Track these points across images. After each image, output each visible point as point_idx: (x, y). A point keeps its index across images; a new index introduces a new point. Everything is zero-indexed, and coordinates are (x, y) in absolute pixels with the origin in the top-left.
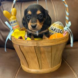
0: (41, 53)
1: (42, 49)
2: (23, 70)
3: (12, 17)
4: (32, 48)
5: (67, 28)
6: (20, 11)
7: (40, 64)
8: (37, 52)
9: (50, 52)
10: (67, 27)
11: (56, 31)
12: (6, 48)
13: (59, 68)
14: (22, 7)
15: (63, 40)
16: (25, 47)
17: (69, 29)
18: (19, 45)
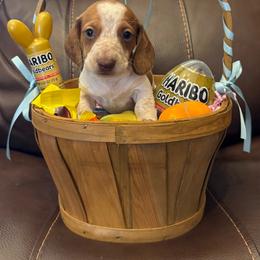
1: (133, 154)
3: (37, 42)
4: (99, 149)
5: (229, 85)
6: (63, 23)
7: (127, 210)
9: (164, 165)
10: (227, 79)
11: (184, 90)
14: (72, 10)
15: (210, 123)
16: (75, 145)
17: (233, 86)
18: (56, 138)
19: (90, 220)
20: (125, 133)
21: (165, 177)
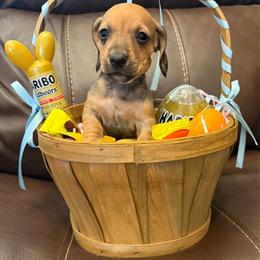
0: (147, 187)
1: (151, 172)
2: (83, 250)
4: (117, 170)
7: (145, 227)
8: (133, 185)
9: (180, 182)
10: (227, 96)
12: (23, 175)
13: (205, 237)
16: (91, 169)
17: (232, 103)
18: (70, 162)
19: (107, 240)
20: (144, 152)
21: (181, 193)
